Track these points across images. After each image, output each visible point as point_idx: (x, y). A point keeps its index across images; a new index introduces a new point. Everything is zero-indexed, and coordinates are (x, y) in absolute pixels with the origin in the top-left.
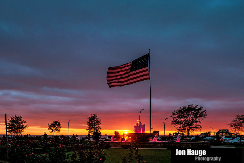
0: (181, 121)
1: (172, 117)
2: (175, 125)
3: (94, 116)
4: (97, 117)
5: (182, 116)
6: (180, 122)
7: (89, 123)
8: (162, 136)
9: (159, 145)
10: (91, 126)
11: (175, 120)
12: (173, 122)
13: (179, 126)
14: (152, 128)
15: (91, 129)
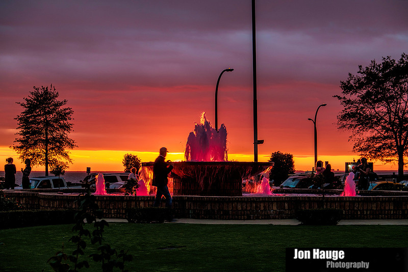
0: (375, 116)
1: (339, 98)
2: (350, 132)
3: (46, 92)
4: (57, 100)
5: (376, 96)
6: (370, 119)
7: (25, 121)
8: (302, 174)
9: (275, 208)
10: (34, 133)
11: (354, 110)
12: (344, 117)
13: (368, 134)
14: (262, 142)
15: (30, 146)
